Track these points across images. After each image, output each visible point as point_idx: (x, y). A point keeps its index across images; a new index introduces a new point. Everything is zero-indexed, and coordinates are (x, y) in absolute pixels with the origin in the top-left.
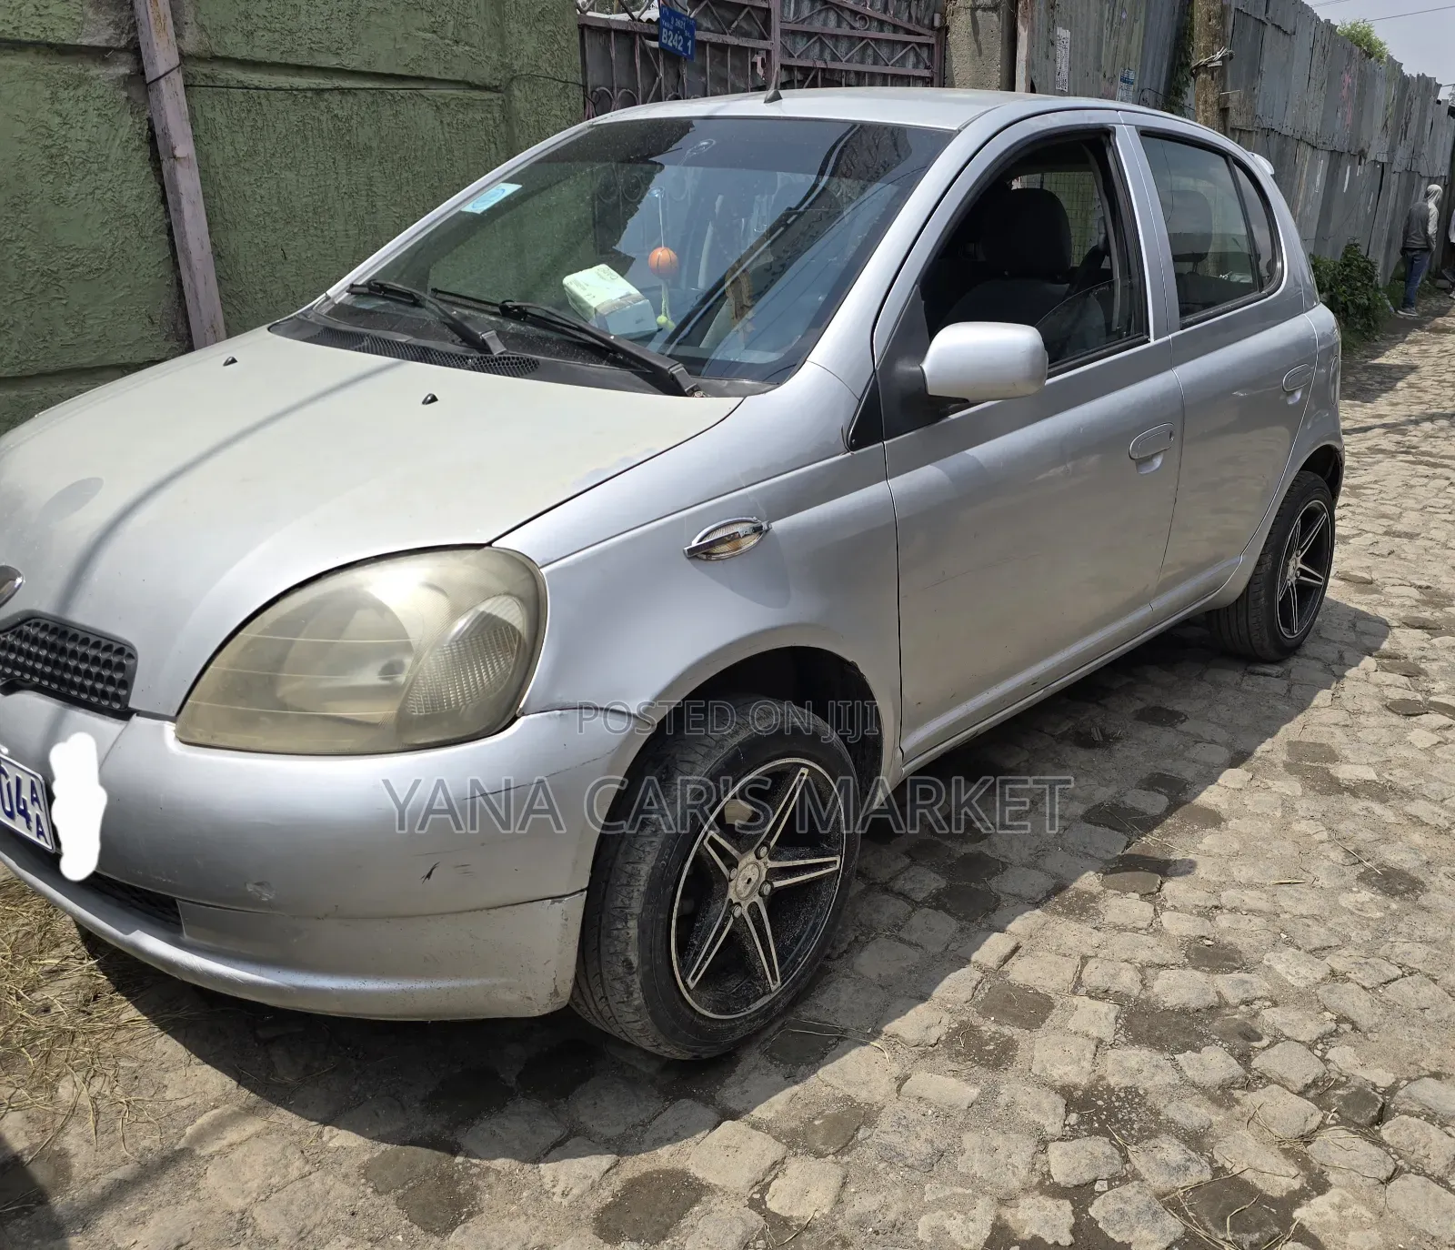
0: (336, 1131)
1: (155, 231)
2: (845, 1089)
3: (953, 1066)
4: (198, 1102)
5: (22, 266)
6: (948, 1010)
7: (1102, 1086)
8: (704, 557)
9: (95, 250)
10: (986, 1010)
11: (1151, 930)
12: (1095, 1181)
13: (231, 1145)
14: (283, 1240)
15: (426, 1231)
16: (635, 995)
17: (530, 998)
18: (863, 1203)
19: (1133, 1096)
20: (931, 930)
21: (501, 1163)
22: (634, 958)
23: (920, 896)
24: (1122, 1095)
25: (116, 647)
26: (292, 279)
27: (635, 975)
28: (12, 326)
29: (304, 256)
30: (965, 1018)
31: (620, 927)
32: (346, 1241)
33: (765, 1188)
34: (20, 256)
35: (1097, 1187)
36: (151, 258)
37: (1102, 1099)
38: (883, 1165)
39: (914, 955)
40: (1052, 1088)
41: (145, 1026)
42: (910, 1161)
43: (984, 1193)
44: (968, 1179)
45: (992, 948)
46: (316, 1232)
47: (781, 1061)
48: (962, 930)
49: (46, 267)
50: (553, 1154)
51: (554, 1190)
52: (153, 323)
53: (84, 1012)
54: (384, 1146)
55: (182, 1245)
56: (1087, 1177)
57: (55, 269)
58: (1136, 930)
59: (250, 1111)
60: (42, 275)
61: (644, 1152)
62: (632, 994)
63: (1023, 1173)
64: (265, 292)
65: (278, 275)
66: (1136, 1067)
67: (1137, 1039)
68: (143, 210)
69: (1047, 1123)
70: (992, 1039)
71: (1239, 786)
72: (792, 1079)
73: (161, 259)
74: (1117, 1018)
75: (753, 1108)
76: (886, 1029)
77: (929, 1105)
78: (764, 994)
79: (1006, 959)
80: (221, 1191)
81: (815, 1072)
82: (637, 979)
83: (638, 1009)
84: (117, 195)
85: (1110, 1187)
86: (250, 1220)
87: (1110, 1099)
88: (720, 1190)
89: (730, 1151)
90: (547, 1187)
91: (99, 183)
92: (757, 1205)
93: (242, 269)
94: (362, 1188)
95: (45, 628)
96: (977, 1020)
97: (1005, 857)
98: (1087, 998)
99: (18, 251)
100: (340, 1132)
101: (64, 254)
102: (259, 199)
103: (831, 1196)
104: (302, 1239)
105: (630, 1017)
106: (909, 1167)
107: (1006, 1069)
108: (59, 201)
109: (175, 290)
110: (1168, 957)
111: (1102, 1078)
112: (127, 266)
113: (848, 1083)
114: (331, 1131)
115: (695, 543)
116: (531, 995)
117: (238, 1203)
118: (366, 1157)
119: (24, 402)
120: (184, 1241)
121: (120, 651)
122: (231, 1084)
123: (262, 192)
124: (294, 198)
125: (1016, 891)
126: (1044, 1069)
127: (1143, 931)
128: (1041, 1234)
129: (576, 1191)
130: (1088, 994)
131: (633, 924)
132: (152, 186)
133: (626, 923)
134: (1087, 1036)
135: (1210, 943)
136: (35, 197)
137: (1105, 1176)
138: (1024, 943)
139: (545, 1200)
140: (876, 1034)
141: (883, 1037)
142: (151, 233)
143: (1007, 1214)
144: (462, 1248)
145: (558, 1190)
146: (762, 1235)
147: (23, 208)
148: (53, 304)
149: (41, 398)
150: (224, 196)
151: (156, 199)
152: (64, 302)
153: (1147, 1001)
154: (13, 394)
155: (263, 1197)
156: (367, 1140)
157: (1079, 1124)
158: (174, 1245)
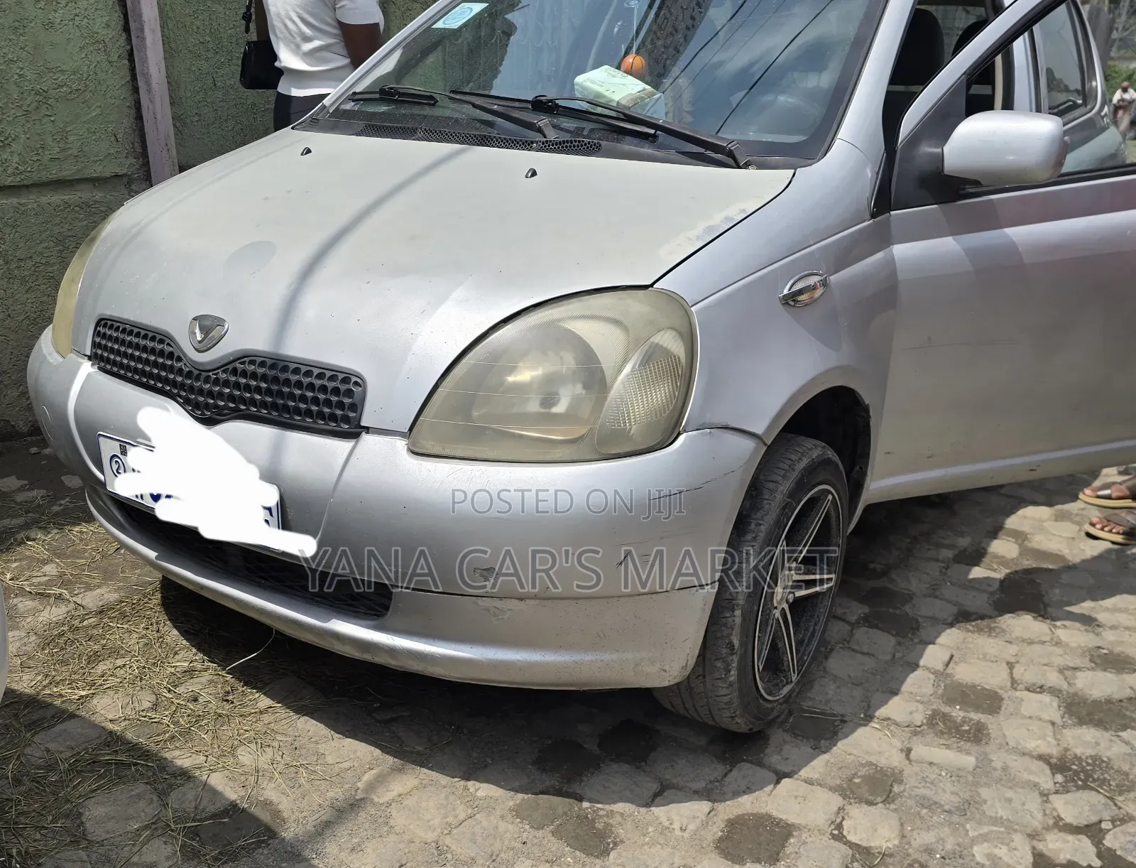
0: (478, 784)
1: (119, 57)
2: (866, 757)
3: (942, 741)
4: (356, 765)
5: (21, 85)
6: (918, 701)
7: (1071, 755)
8: (792, 303)
9: (74, 73)
10: (951, 701)
11: (1054, 643)
12: (1100, 822)
13: (400, 795)
14: (480, 861)
15: (587, 855)
16: (732, 672)
17: (665, 671)
18: (924, 838)
19: (1097, 761)
20: (876, 643)
21: (620, 807)
22: (736, 642)
23: (853, 619)
24: (1090, 761)
25: (341, 376)
26: (220, 104)
27: (734, 656)
28: (14, 140)
29: (228, 83)
30: (934, 707)
31: (728, 615)
32: (529, 862)
33: (840, 827)
34: (21, 76)
35: (1104, 825)
36: (116, 80)
37: (1074, 764)
38: (925, 811)
39: (870, 663)
40: (1032, 757)
41: (282, 712)
42: (947, 808)
43: (1016, 831)
44: (996, 821)
45: (933, 656)
46: (502, 855)
47: (803, 737)
48: (899, 644)
49: (39, 87)
50: (657, 800)
51: (673, 826)
52: (118, 141)
53: (227, 701)
54: (520, 796)
55: (402, 866)
56: (1094, 819)
57: (46, 89)
58: (1044, 643)
59: (400, 770)
60: (36, 94)
61: (729, 800)
62: (730, 671)
63: (1039, 816)
64: (200, 115)
65: (208, 101)
66: (1093, 741)
67: (1081, 722)
68: (110, 36)
69: (1041, 782)
70: (964, 722)
71: (1072, 535)
72: (819, 750)
73: (123, 83)
74: (1059, 706)
75: (799, 770)
76: (877, 714)
77: (941, 767)
78: (787, 683)
79: (947, 665)
80: (411, 827)
81: (835, 745)
82: (735, 658)
83: (731, 685)
84: (91, 22)
85: (1115, 827)
86: (445, 848)
87: (1081, 764)
88: (804, 827)
89: (800, 800)
90: (667, 824)
91: (78, 11)
92: (839, 837)
93: (183, 94)
94: (520, 825)
95: (262, 364)
96: (947, 709)
97: (906, 589)
98: (1027, 692)
99: (18, 71)
100: (482, 785)
101: (52, 75)
102: (196, 30)
103: (896, 832)
104: (494, 861)
105: (724, 692)
106: (947, 812)
107: (987, 743)
108: (49, 25)
109: (133, 111)
110: (1078, 662)
111: (1066, 750)
112: (99, 88)
113: (867, 753)
114: (474, 785)
115: (786, 292)
116: (667, 668)
117: (431, 836)
118: (511, 803)
119: (23, 209)
120: (403, 863)
121: (346, 380)
122: (377, 752)
123: (198, 23)
124: (222, 30)
125: (930, 614)
126: (1018, 743)
127: (1048, 644)
128: (1075, 859)
129: (691, 827)
130: (1028, 689)
131: (738, 613)
132: (117, 16)
133: (733, 612)
134: (1041, 719)
135: (1105, 651)
136: (31, 22)
137: (1108, 818)
138: (954, 653)
139: (669, 834)
140: (869, 718)
141: (876, 720)
142: (116, 58)
143: (1040, 846)
144: (624, 866)
145: (676, 826)
146: (854, 859)
147: (22, 31)
148: (45, 120)
149: (35, 206)
150: (170, 26)
151: (120, 27)
152: (53, 119)
153: (1075, 694)
154: (14, 201)
155: (446, 832)
156: (505, 791)
157: (1066, 781)
158: (398, 865)
